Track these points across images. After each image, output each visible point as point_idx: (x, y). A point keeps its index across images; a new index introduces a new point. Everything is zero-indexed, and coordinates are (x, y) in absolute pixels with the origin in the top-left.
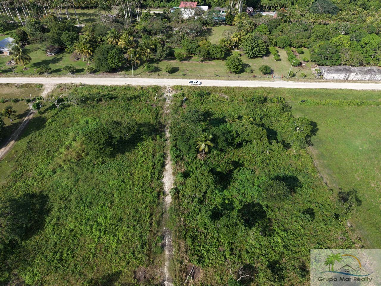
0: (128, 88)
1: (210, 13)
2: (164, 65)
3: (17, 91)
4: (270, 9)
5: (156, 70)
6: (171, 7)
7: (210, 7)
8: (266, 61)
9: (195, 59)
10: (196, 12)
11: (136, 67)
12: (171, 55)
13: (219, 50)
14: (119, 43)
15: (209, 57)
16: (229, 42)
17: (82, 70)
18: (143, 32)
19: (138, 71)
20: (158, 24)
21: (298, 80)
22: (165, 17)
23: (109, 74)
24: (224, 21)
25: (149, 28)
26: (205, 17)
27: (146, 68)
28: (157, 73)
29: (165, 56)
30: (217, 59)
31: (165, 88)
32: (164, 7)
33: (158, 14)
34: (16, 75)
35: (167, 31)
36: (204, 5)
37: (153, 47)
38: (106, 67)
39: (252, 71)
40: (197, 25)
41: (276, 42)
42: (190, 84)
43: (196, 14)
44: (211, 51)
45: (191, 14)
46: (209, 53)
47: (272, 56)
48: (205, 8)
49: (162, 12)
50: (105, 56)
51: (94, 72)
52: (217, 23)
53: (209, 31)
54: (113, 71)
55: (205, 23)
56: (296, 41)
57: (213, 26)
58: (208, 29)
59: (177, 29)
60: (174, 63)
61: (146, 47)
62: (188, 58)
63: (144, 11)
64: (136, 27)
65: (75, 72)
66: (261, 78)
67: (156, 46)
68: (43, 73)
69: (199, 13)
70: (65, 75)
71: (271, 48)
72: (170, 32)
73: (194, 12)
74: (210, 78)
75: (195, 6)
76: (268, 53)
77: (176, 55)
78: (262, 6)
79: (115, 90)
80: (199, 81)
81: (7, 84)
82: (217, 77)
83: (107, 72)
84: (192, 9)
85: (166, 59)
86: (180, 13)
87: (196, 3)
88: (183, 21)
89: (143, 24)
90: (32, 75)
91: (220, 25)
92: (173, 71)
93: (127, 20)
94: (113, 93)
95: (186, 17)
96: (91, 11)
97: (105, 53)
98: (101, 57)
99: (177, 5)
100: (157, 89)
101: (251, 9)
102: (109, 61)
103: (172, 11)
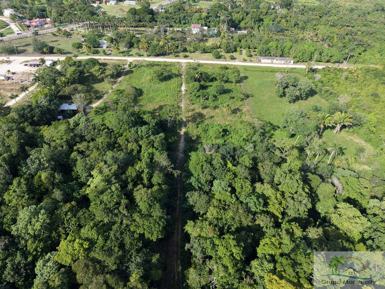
0: (165, 62)
1: (209, 31)
2: (181, 54)
3: (117, 62)
4: (245, 29)
5: (178, 56)
6: (186, 27)
7: (209, 27)
8: (234, 54)
9: (197, 53)
10: (200, 29)
11: (169, 54)
12: (185, 50)
13: (210, 48)
14: (160, 44)
15: (205, 51)
16: (216, 45)
17: (143, 55)
18: (170, 39)
19: (169, 56)
20: (179, 35)
21: (248, 62)
22: (183, 32)
23: (155, 57)
24: (216, 35)
25: (174, 37)
26: (205, 33)
27: (173, 55)
28: (178, 57)
29: (182, 50)
30: (209, 52)
31: (182, 63)
32: (182, 27)
33: (179, 31)
34: (113, 56)
35: (184, 39)
36: (206, 26)
37: (177, 45)
38: (155, 53)
39: (225, 58)
40: (200, 37)
41: (241, 45)
42: (194, 62)
43: (200, 31)
44: (205, 48)
45: (198, 31)
46: (204, 49)
47: (238, 53)
48: (206, 28)
49: (181, 30)
50: (155, 48)
51: (149, 56)
52: (212, 36)
53: (207, 40)
54: (158, 55)
55: (204, 36)
56: (252, 45)
57: (210, 38)
58: (206, 39)
59: (189, 39)
60: (187, 54)
61: (173, 45)
62: (194, 52)
63: (171, 29)
64: (167, 37)
65: (140, 55)
66: (229, 61)
67: (178, 45)
68: (125, 56)
69: (202, 31)
70: (135, 57)
71: (238, 49)
72: (185, 40)
73: (199, 29)
74: (204, 60)
75: (200, 26)
76: (236, 51)
77: (188, 50)
78: (240, 27)
79: (160, 62)
80: (198, 61)
81: (111, 59)
82: (207, 60)
83: (155, 56)
84: (198, 28)
85: (183, 52)
86: (191, 30)
87: (200, 25)
88: (192, 34)
89: (171, 35)
90: (121, 56)
91: (214, 37)
92: (186, 57)
93: (163, 33)
94: (159, 63)
95: (194, 32)
96: (143, 29)
97: (155, 47)
98: (153, 49)
99: (190, 26)
100: (179, 63)
101: (233, 29)
102: (157, 51)
103: (186, 29)
